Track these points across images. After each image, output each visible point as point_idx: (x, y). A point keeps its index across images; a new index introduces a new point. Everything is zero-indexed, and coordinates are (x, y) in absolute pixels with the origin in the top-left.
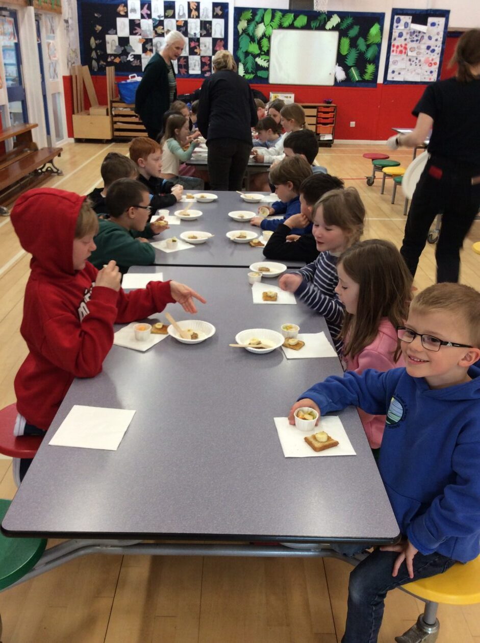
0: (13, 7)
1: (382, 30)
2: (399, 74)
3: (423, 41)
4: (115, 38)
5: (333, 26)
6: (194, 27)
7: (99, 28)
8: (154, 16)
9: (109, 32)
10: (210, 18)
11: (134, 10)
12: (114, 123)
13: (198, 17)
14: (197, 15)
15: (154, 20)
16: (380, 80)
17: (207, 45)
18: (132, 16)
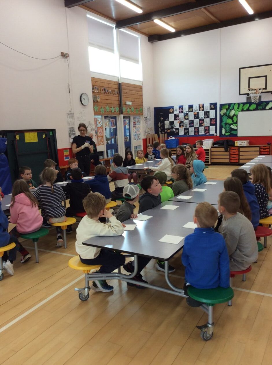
0: (113, 116)
5: (270, 108)
6: (202, 115)
7: (162, 119)
8: (184, 111)
9: (166, 120)
10: (209, 110)
11: (176, 110)
13: (203, 110)
14: (203, 109)
15: (184, 113)
17: (207, 121)
18: (175, 113)
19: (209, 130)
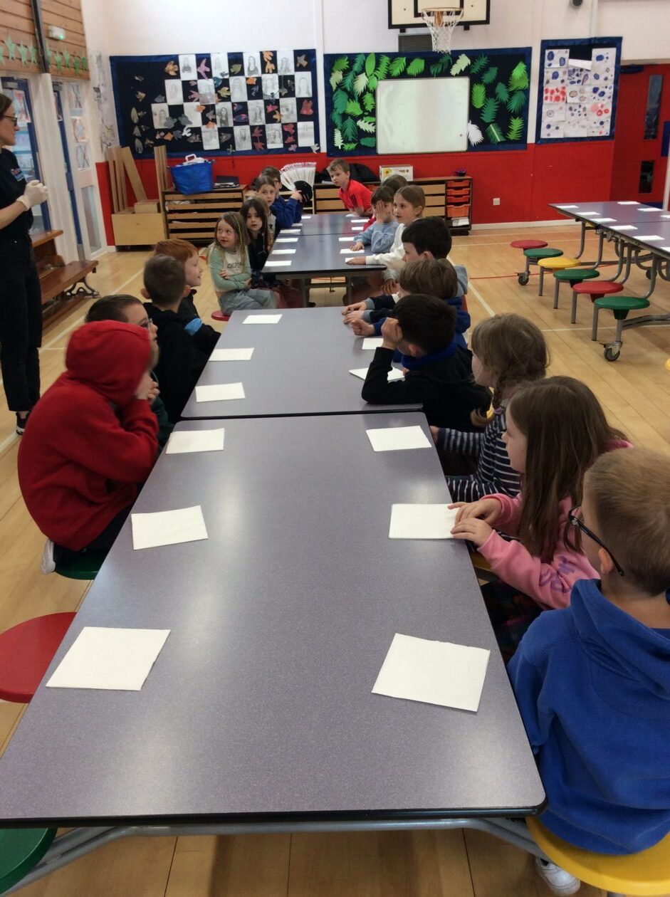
0: (22, 76)
1: (528, 70)
2: (557, 128)
3: (587, 82)
4: (165, 107)
5: (461, 70)
6: (271, 85)
7: (142, 95)
8: (216, 73)
9: (156, 100)
10: (292, 72)
11: (188, 69)
12: (168, 222)
13: (275, 71)
14: (274, 68)
15: (216, 79)
16: (531, 138)
17: (290, 107)
18: (185, 76)
19: (295, 136)
